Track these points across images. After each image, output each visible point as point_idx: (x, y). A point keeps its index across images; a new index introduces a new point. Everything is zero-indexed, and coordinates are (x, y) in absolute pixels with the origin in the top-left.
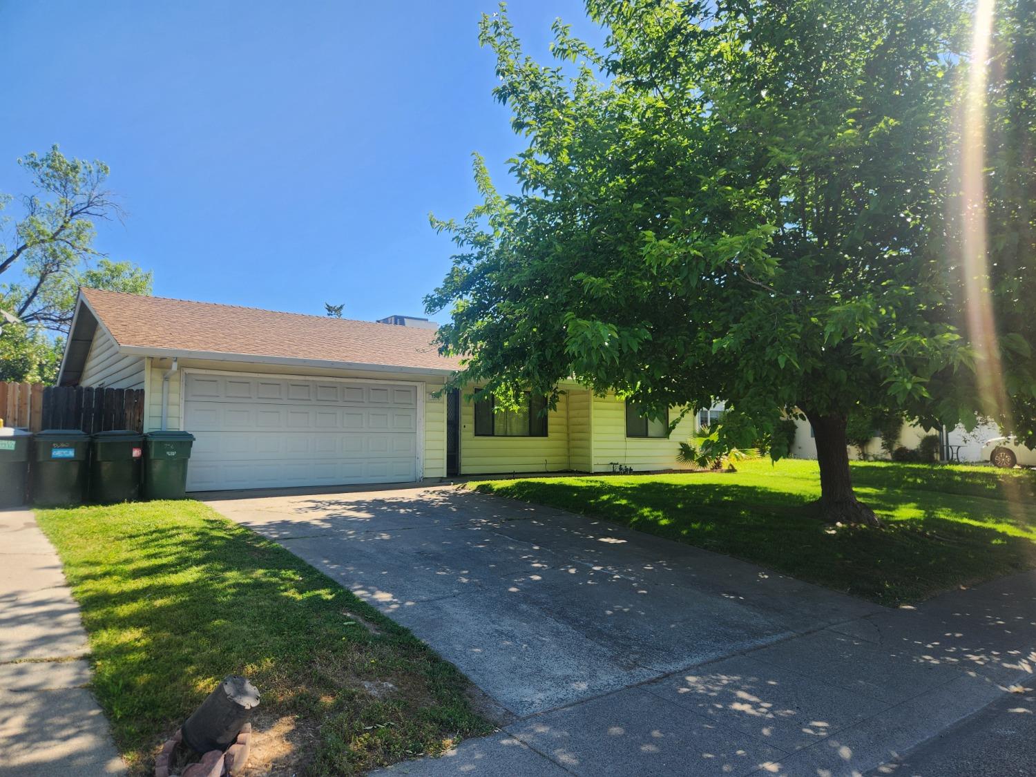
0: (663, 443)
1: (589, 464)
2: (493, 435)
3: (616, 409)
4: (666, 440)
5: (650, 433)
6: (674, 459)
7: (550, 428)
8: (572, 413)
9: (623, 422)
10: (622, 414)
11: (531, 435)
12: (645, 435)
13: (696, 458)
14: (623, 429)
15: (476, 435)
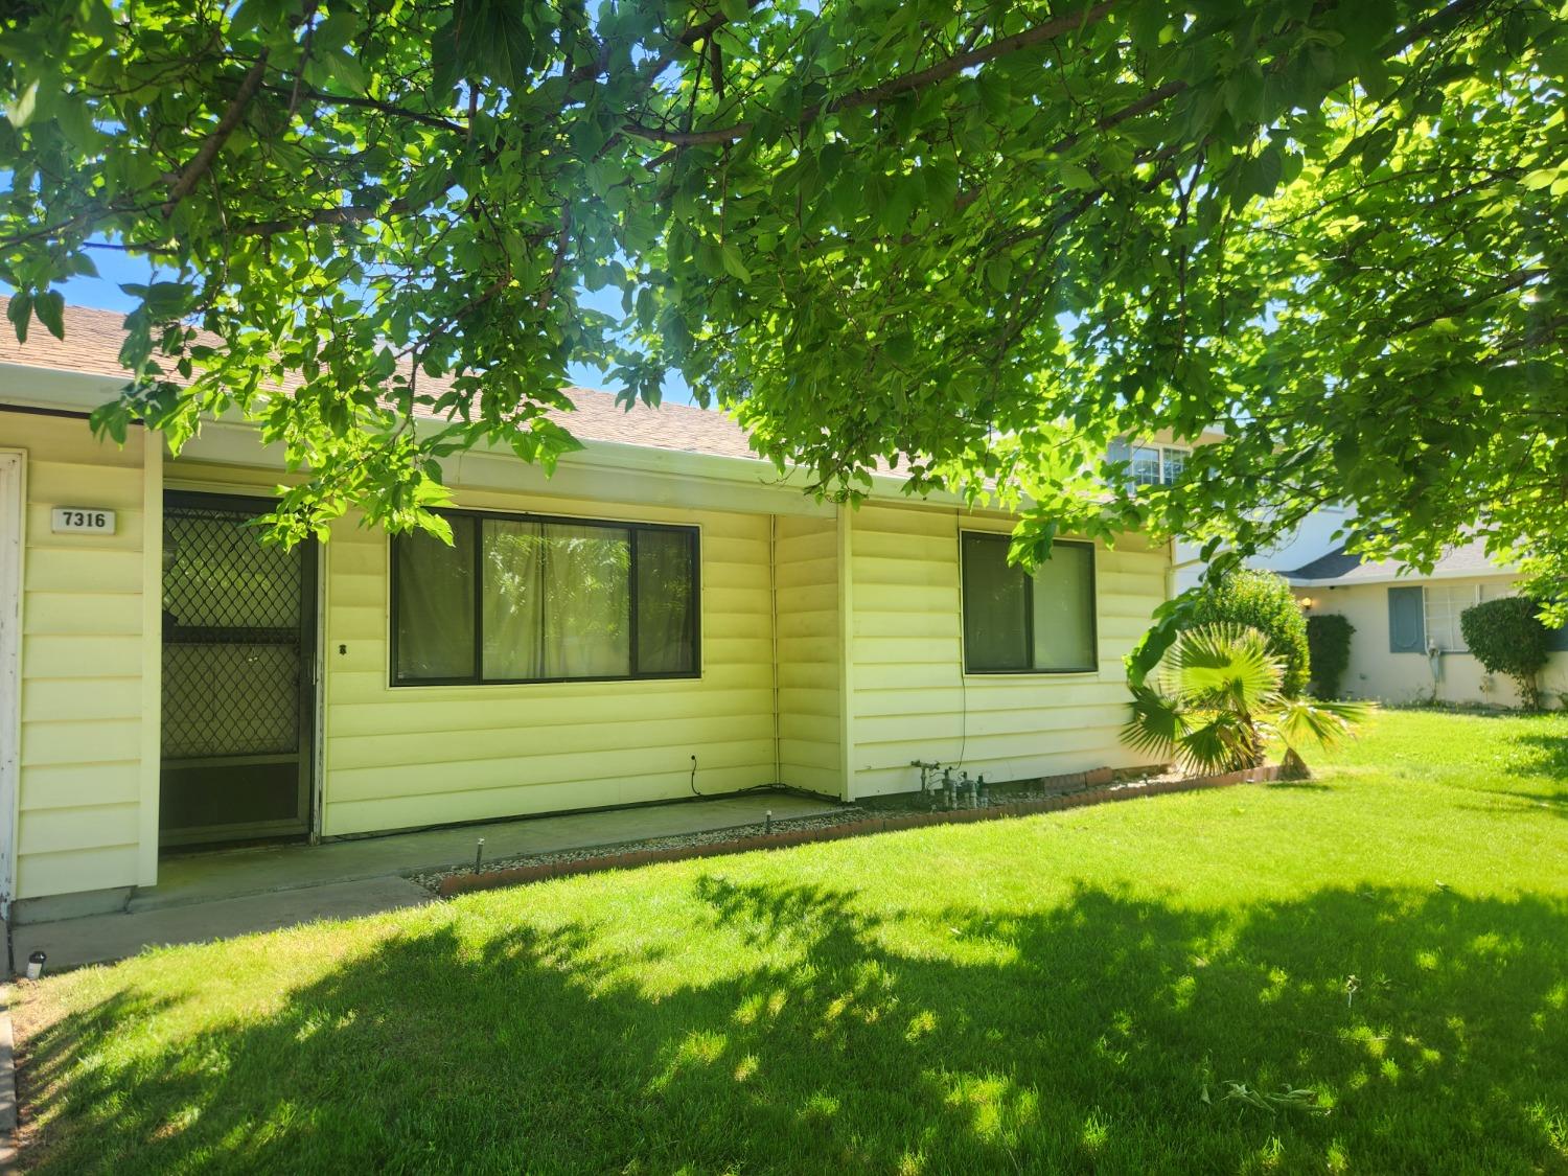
0: (1081, 688)
1: (839, 767)
2: (476, 678)
3: (932, 582)
4: (1088, 678)
5: (1042, 656)
6: (1113, 736)
7: (708, 647)
8: (786, 597)
9: (954, 622)
10: (950, 596)
11: (636, 673)
12: (1025, 665)
13: (1180, 734)
14: (954, 649)
15: (396, 682)
